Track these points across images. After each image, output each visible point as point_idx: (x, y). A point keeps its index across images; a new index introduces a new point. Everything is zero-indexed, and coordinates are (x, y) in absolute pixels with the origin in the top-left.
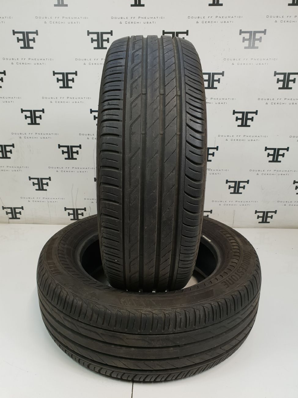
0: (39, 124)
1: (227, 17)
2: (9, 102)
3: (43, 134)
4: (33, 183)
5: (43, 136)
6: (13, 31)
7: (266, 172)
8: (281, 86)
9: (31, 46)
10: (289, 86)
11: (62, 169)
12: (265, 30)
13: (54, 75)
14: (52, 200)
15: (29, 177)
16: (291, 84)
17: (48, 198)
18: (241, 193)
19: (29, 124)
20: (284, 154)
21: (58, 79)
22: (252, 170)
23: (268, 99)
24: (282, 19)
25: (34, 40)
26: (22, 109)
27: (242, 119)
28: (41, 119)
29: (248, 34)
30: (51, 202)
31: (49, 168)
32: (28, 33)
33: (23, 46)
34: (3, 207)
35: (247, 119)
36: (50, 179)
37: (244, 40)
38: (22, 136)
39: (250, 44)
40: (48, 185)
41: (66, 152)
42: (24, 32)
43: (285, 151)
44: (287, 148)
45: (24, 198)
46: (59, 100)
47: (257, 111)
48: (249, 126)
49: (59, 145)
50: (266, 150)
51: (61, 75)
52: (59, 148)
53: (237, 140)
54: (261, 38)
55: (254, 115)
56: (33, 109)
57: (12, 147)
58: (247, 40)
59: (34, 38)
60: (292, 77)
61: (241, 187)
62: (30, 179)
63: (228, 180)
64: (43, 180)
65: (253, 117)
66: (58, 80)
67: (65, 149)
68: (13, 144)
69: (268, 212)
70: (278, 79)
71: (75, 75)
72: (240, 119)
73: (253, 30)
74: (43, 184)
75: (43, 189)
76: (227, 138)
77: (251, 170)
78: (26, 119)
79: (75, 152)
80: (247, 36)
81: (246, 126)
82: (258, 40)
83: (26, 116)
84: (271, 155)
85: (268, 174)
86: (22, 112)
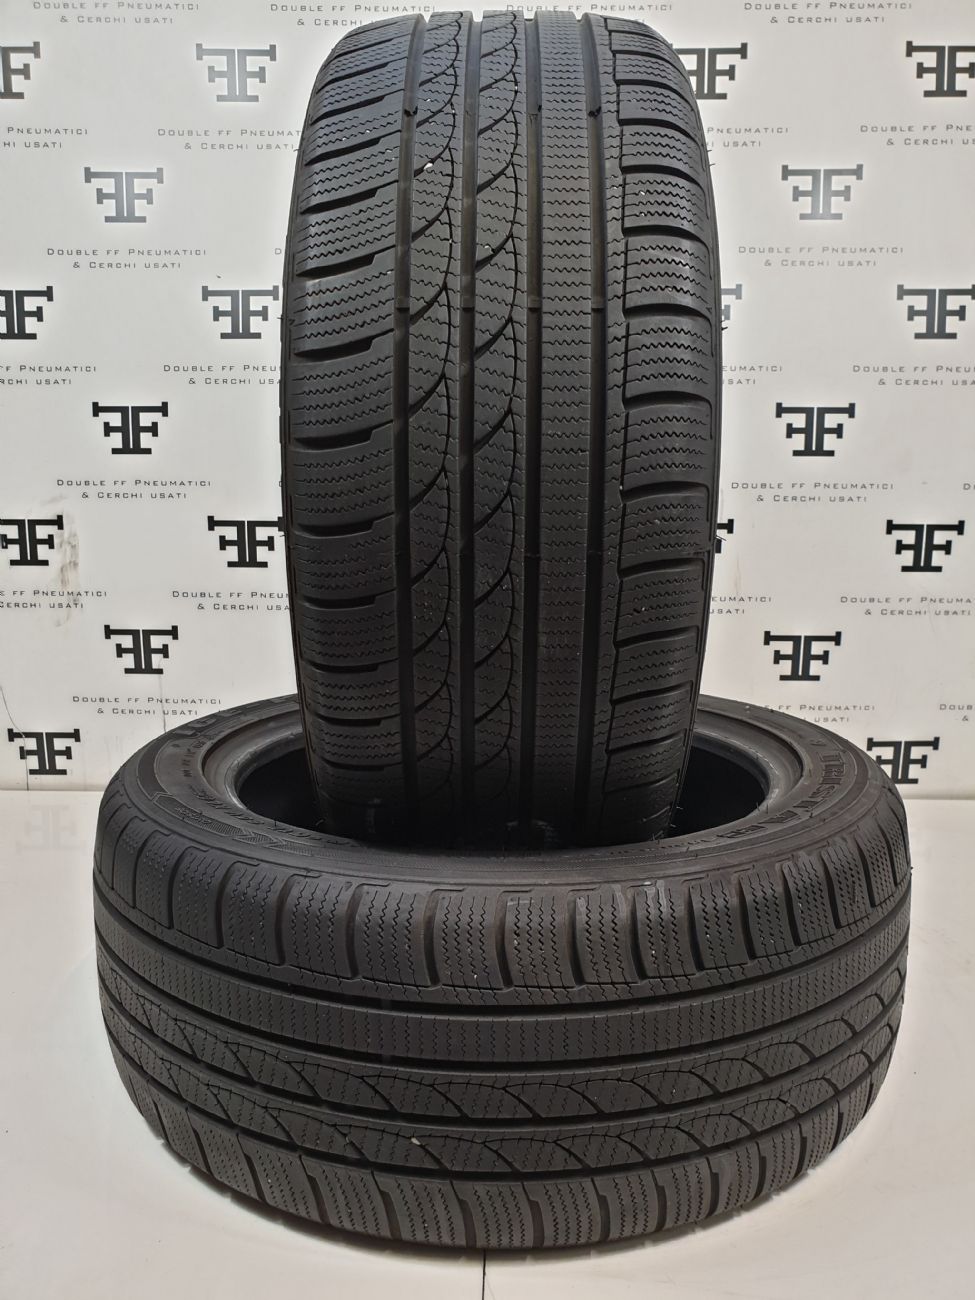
0: (148, 451)
1: (743, 131)
2: (56, 382)
3: (159, 483)
4: (119, 646)
5: (159, 489)
6: (87, 170)
7: (895, 605)
8: (924, 331)
9: (137, 214)
10: (948, 330)
11: (218, 601)
12: (860, 167)
13: (205, 298)
14: (179, 707)
15: (107, 627)
16: (952, 325)
17: (164, 701)
18: (817, 678)
19: (115, 451)
20: (949, 543)
21: (216, 309)
22: (849, 599)
23: (885, 369)
24: (908, 134)
25: (148, 197)
26: (95, 405)
27: (806, 431)
28: (155, 434)
29: (810, 178)
30: (174, 712)
31: (175, 594)
32: (131, 176)
33: (113, 214)
34: (10, 731)
35: (822, 431)
36: (174, 632)
37: (797, 193)
38: (92, 491)
39: (815, 205)
40: (166, 656)
41: (231, 543)
42: (122, 173)
43: (952, 535)
44: (956, 523)
45: (85, 700)
46: (217, 374)
47: (852, 406)
48: (831, 453)
49: (211, 519)
50: (889, 532)
51: (229, 299)
52: (211, 528)
53: (794, 498)
54: (848, 188)
55: (843, 418)
56: (130, 403)
57: (56, 527)
58: (805, 194)
59: (150, 191)
60: (953, 303)
61: (817, 657)
62: (109, 632)
63: (772, 634)
64: (152, 637)
65: (840, 426)
66: (218, 314)
67: (231, 533)
68: (60, 518)
69: (909, 745)
70: (911, 308)
71: (271, 297)
72: (799, 431)
73: (822, 167)
74: (150, 651)
75: (150, 670)
76: (760, 491)
77: (843, 599)
78: (107, 434)
79: (262, 543)
80: (805, 184)
81: (821, 452)
82: (837, 193)
83: (106, 425)
84: (908, 547)
85: (901, 612)
86: (96, 414)
